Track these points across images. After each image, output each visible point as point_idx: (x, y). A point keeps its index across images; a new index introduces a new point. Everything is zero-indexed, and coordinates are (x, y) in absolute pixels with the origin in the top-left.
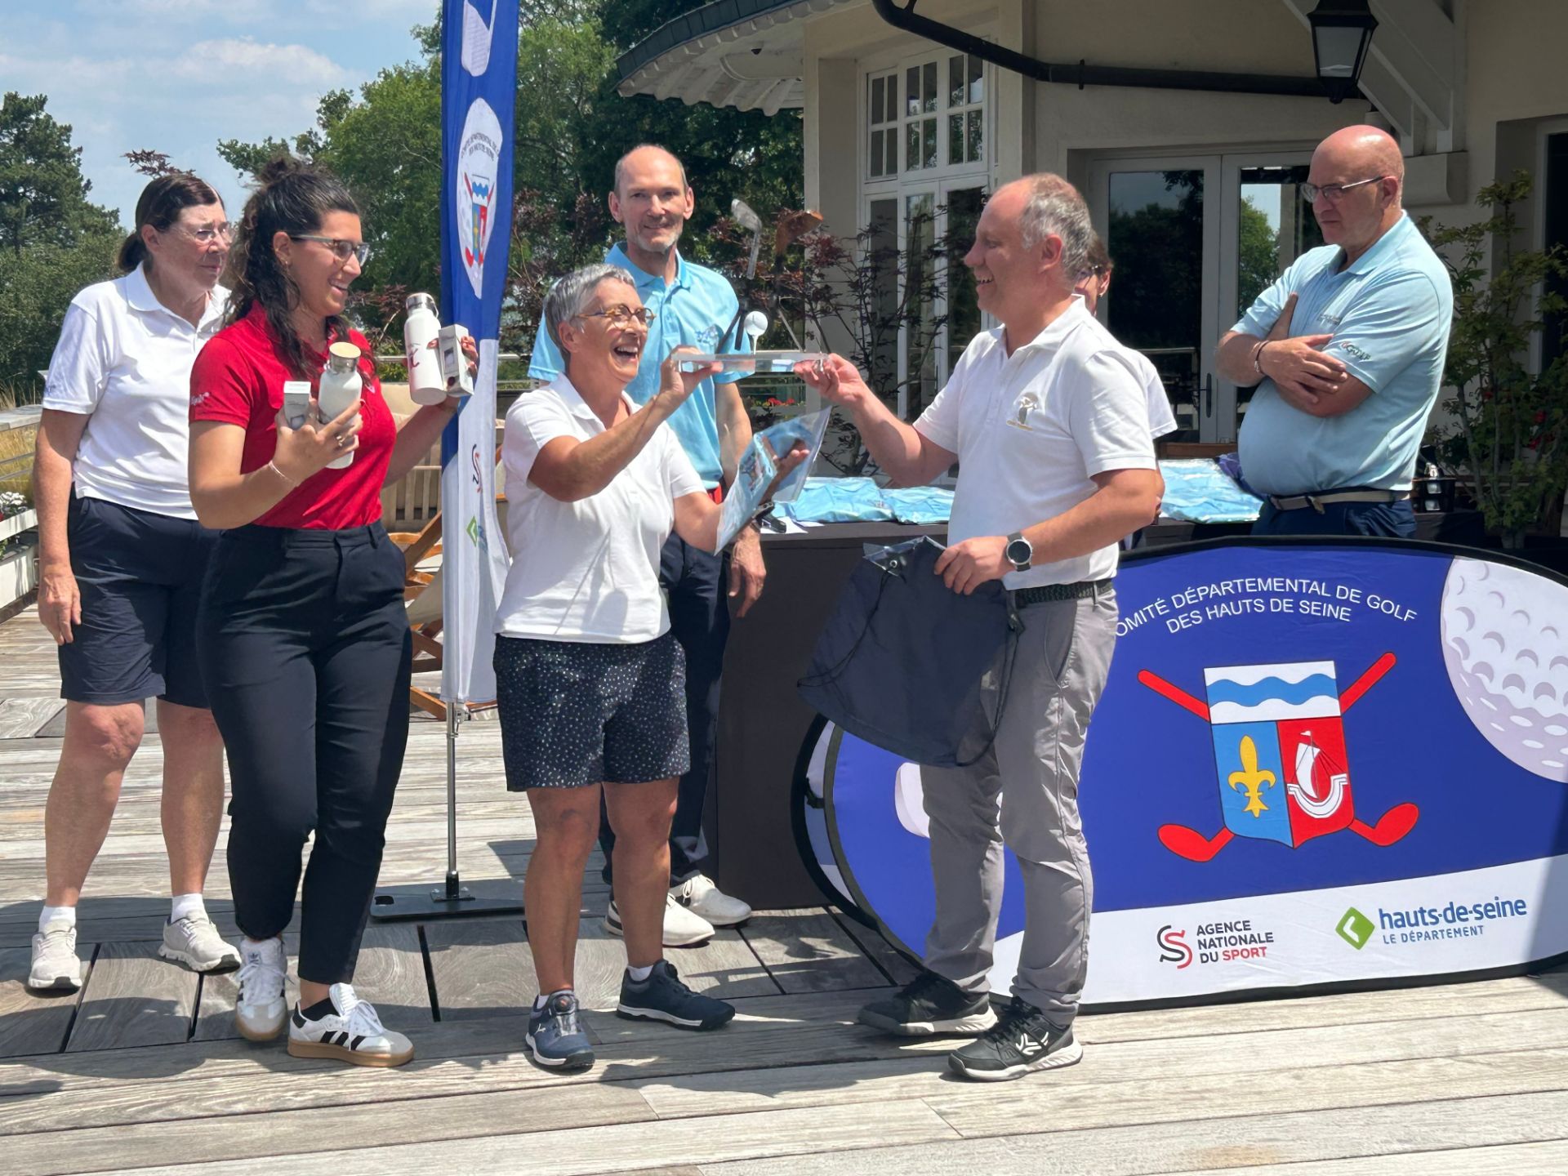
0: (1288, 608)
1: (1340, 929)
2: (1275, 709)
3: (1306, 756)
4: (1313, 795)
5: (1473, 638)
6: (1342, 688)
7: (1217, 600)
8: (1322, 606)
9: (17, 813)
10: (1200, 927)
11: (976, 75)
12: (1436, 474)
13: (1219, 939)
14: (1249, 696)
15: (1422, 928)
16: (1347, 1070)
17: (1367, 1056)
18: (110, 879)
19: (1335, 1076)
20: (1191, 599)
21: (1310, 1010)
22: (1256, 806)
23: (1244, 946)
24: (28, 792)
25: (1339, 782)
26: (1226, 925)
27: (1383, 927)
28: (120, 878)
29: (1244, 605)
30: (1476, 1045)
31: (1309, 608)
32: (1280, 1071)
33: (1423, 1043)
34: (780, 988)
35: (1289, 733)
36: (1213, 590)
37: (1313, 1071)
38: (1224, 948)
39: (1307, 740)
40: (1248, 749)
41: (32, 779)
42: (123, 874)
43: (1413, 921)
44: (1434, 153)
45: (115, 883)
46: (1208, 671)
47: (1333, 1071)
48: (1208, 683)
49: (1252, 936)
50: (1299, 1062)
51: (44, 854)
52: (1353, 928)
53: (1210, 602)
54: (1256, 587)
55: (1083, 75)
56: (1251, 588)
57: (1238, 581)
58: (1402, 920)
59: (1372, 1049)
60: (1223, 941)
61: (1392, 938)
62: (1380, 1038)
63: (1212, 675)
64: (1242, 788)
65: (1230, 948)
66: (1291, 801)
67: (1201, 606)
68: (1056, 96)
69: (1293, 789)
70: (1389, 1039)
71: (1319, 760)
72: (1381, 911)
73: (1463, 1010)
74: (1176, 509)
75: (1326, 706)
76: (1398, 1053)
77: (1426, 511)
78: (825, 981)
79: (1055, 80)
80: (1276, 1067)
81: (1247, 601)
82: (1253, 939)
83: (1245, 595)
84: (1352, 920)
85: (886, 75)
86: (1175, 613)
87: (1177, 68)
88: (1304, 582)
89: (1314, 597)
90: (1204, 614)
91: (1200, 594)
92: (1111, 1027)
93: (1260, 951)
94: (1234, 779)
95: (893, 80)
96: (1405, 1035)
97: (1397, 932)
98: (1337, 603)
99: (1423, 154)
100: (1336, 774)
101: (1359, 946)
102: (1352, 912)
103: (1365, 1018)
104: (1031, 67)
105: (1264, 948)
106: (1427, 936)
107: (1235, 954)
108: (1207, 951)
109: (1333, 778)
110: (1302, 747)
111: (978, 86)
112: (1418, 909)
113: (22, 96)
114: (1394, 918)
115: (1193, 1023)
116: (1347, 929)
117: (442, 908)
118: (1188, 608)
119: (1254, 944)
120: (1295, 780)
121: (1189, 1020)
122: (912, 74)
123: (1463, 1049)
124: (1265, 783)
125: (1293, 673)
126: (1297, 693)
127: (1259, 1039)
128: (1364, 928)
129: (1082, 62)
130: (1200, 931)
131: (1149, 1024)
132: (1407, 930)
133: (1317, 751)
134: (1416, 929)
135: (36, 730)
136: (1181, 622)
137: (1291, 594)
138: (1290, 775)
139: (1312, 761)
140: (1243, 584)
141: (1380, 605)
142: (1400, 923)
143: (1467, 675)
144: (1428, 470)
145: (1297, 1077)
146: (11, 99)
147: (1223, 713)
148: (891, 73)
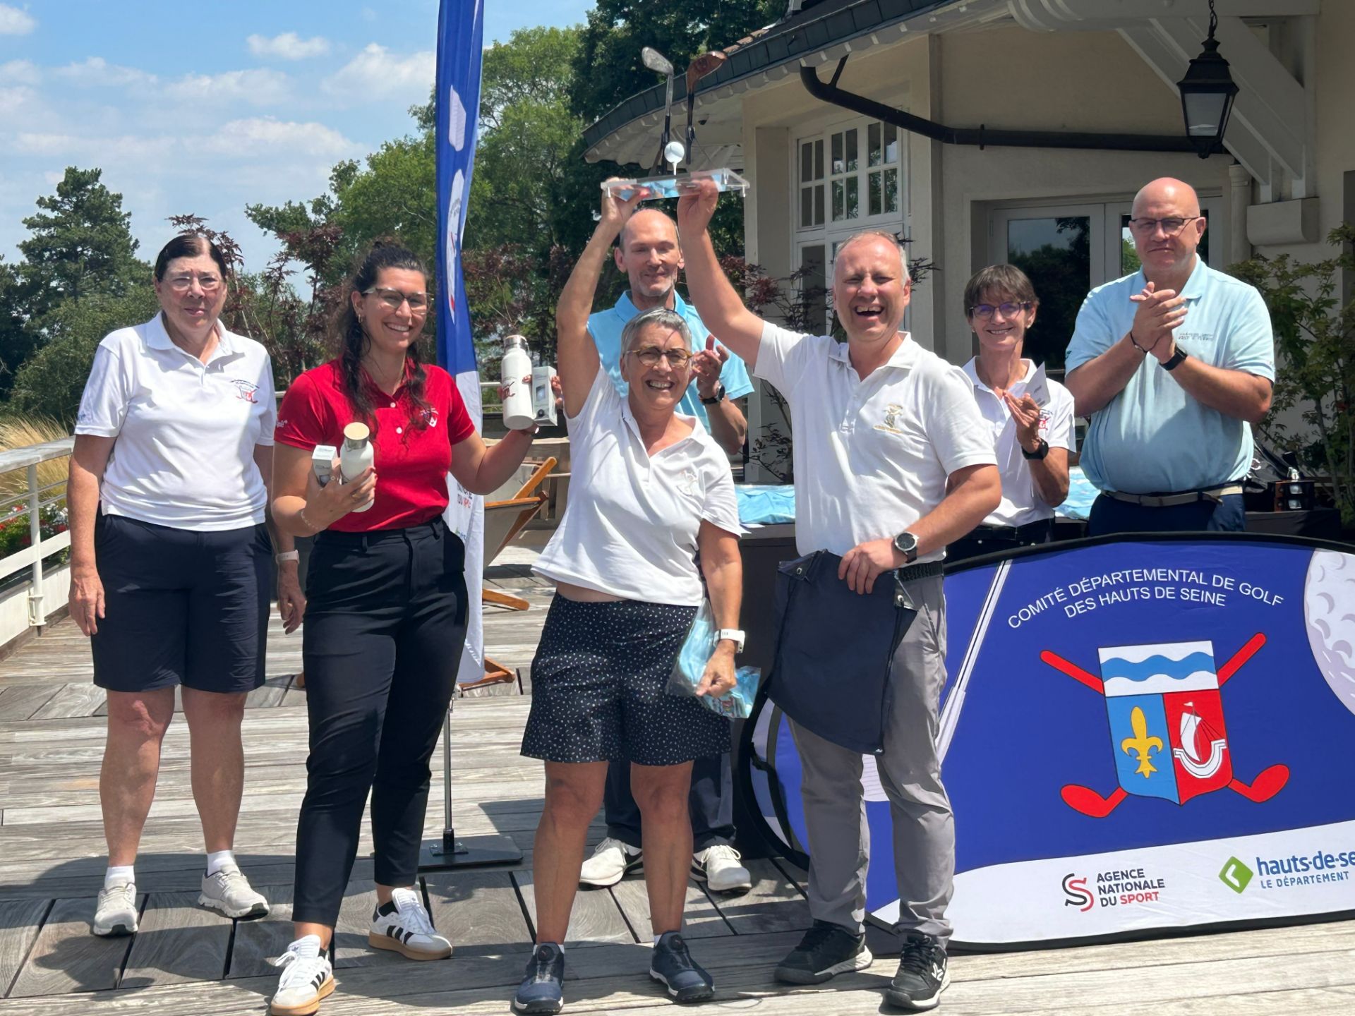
0: (1170, 595)
1: (1223, 876)
2: (1161, 684)
3: (1189, 724)
4: (1197, 758)
5: (1334, 620)
6: (1220, 664)
7: (1109, 589)
8: (1200, 594)
9: (78, 782)
10: (1100, 875)
11: (891, 138)
12: (1298, 477)
13: (1117, 885)
14: (1138, 672)
15: (1294, 875)
16: (1230, 1000)
17: (1247, 987)
18: (159, 838)
19: (1221, 1005)
20: (1086, 588)
21: (1197, 947)
22: (1146, 768)
23: (1139, 891)
24: (86, 763)
25: (1218, 746)
26: (1122, 873)
27: (1261, 874)
28: (167, 838)
29: (1132, 593)
30: (1345, 977)
31: (1189, 595)
32: (1171, 1001)
33: (1297, 975)
34: (732, 929)
35: (1173, 704)
36: (1105, 580)
37: (1201, 1000)
38: (1121, 893)
39: (1189, 710)
40: (1138, 719)
41: (90, 753)
42: (168, 834)
43: (1286, 868)
44: (1290, 199)
45: (161, 842)
46: (1101, 650)
47: (1219, 1000)
48: (1102, 661)
49: (1146, 882)
50: (1189, 994)
51: (101, 817)
52: (1235, 875)
53: (1102, 590)
54: (1143, 577)
55: (983, 137)
56: (1137, 578)
57: (1127, 572)
58: (1277, 867)
59: (1251, 980)
60: (1120, 887)
61: (1269, 882)
62: (1259, 971)
63: (1106, 654)
64: (1133, 753)
65: (1127, 893)
66: (1177, 764)
67: (1094, 594)
68: (961, 156)
69: (1178, 753)
70: (1266, 971)
71: (1200, 728)
72: (1258, 859)
73: (1332, 946)
74: (1070, 509)
75: (1206, 680)
76: (1276, 984)
77: (1288, 508)
78: (772, 924)
79: (959, 143)
80: (1168, 997)
81: (1135, 590)
82: (1146, 885)
83: (1133, 584)
84: (1233, 867)
85: (813, 140)
86: (1072, 600)
87: (1064, 130)
88: (1185, 572)
89: (1193, 585)
90: (1098, 602)
91: (1094, 584)
92: (1023, 963)
93: (1153, 896)
94: (1127, 744)
95: (820, 144)
96: (1281, 968)
97: (1273, 878)
98: (1213, 590)
99: (1280, 200)
100: (1215, 739)
101: (1240, 890)
102: (1233, 860)
103: (1245, 954)
104: (938, 132)
105: (1156, 893)
106: (1300, 881)
107: (1131, 898)
108: (1107, 896)
109: (1213, 743)
110: (1185, 716)
111: (894, 148)
112: (1290, 858)
113: (81, 170)
114: (1270, 866)
115: (1094, 959)
116: (1229, 875)
117: (440, 861)
118: (1083, 596)
119: (1147, 889)
120: (1180, 745)
121: (1091, 956)
122: (836, 139)
123: (1333, 979)
124: (1154, 748)
125: (1177, 651)
126: (1180, 669)
127: (1152, 973)
128: (1244, 875)
129: (982, 126)
130: (1100, 878)
131: (1056, 961)
132: (1282, 876)
133: (1199, 719)
134: (1289, 875)
135: (93, 710)
136: (1078, 608)
137: (1173, 582)
138: (1175, 740)
139: (1194, 728)
140: (1131, 575)
141: (1251, 592)
142: (1275, 870)
143: (1328, 652)
144: (1291, 473)
145: (1187, 1006)
146: (71, 172)
147: (1115, 687)
148: (818, 138)
